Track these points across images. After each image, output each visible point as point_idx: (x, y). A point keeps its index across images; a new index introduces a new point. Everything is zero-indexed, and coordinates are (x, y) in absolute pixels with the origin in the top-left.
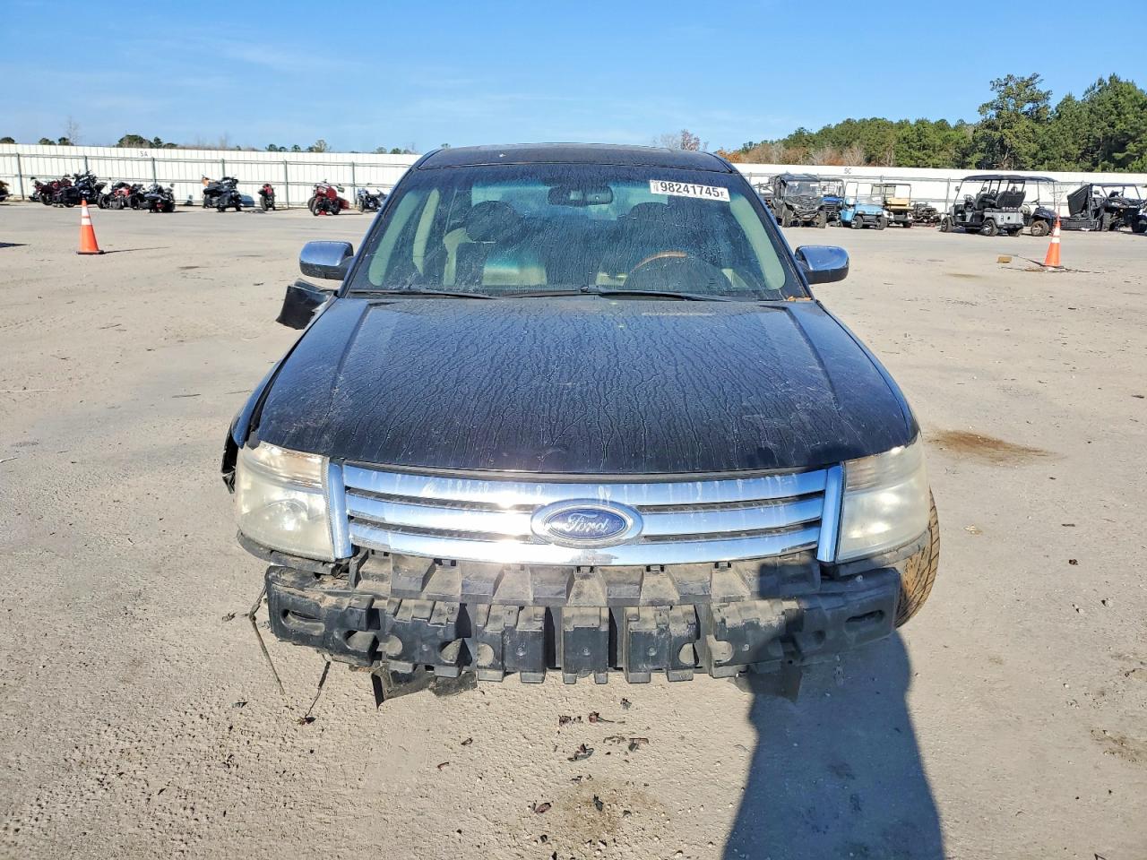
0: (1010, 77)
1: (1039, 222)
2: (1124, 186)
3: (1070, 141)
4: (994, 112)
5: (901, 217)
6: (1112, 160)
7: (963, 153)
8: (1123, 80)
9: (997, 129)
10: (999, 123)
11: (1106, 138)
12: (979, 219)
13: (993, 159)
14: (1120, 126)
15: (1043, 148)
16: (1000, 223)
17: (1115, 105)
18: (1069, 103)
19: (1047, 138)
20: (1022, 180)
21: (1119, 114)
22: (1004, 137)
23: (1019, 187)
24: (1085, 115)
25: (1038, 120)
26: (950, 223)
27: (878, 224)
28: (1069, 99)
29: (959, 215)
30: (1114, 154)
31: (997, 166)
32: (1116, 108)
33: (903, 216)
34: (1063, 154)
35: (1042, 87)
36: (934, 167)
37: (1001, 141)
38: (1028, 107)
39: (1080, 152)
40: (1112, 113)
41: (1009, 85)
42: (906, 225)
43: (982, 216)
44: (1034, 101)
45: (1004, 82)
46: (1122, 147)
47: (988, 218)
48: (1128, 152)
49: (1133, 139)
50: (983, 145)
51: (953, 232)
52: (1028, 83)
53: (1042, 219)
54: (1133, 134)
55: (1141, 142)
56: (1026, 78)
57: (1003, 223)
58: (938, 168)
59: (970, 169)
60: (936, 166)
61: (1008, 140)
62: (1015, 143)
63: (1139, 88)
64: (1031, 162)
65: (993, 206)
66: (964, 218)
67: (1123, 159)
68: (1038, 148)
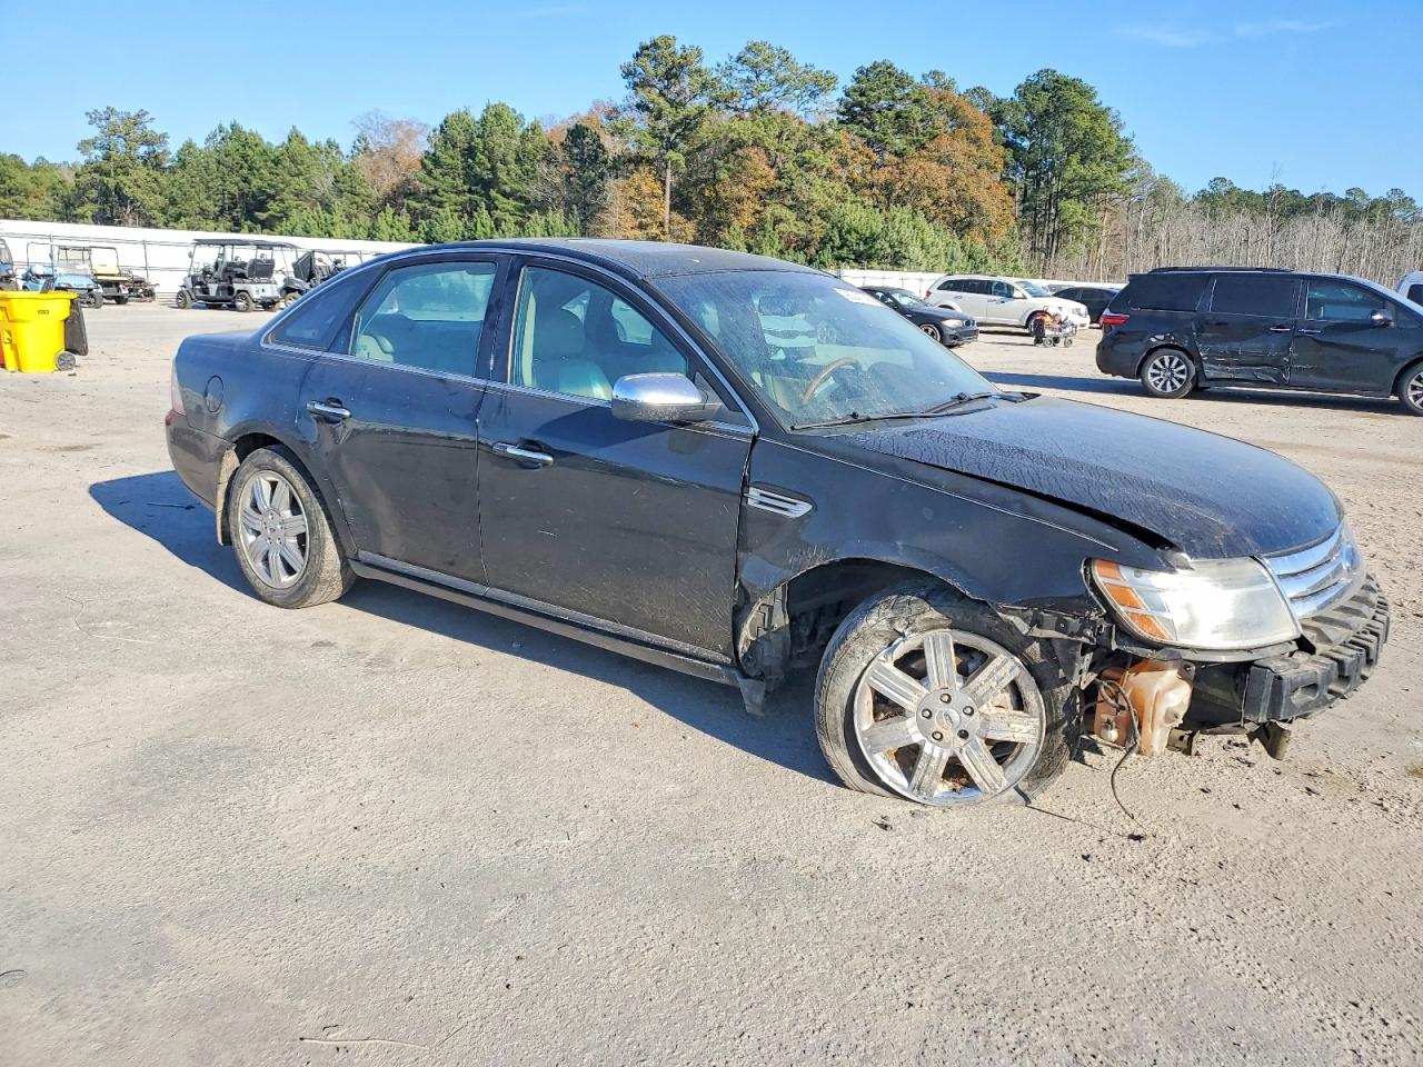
0: (110, 111)
1: (292, 294)
2: (345, 253)
3: (203, 196)
4: (99, 153)
5: (112, 291)
6: (256, 221)
7: (65, 202)
8: (246, 129)
9: (107, 174)
10: (110, 166)
11: (243, 195)
12: (226, 292)
13: (112, 212)
14: (256, 182)
15: (173, 202)
16: (255, 296)
17: (244, 157)
18: (192, 150)
19: (174, 189)
20: (271, 246)
21: (250, 169)
22: (122, 186)
23: (268, 254)
24: (213, 166)
25: (157, 166)
26: (188, 296)
27: (92, 300)
28: (189, 146)
29: (198, 287)
30: (257, 213)
31: (120, 222)
32: (246, 161)
33: (114, 289)
34: (198, 210)
35: (155, 128)
36: (32, 219)
37: (118, 190)
38: (142, 150)
39: (217, 209)
40: (241, 167)
41: (111, 120)
42: (120, 300)
43: (230, 290)
44: (147, 143)
45: (104, 116)
46: (262, 207)
47: (239, 291)
48: (270, 212)
49: (272, 197)
50: (94, 194)
51: (194, 307)
52: (136, 121)
53: (294, 290)
54: (272, 192)
55: (282, 201)
56: (133, 114)
57: (258, 297)
58: (37, 220)
59: (84, 223)
60: (35, 218)
61: (127, 189)
62: (139, 194)
63: (265, 141)
64: (162, 219)
65: (242, 276)
66: (205, 291)
67: (267, 219)
68: (167, 201)
